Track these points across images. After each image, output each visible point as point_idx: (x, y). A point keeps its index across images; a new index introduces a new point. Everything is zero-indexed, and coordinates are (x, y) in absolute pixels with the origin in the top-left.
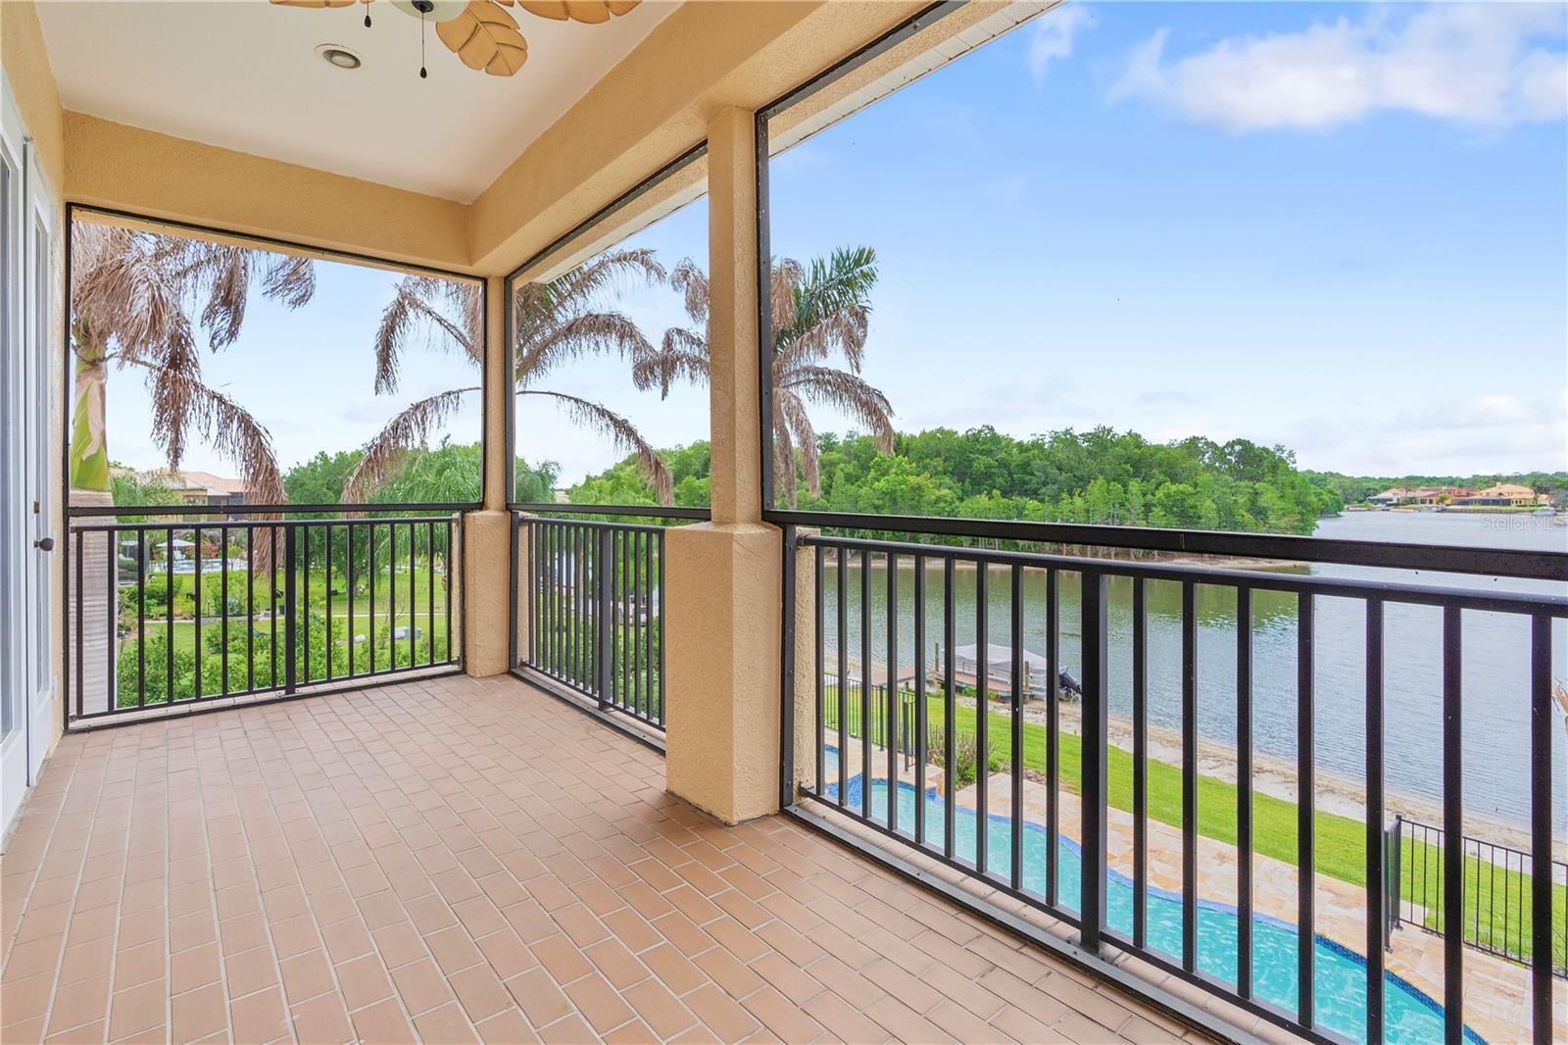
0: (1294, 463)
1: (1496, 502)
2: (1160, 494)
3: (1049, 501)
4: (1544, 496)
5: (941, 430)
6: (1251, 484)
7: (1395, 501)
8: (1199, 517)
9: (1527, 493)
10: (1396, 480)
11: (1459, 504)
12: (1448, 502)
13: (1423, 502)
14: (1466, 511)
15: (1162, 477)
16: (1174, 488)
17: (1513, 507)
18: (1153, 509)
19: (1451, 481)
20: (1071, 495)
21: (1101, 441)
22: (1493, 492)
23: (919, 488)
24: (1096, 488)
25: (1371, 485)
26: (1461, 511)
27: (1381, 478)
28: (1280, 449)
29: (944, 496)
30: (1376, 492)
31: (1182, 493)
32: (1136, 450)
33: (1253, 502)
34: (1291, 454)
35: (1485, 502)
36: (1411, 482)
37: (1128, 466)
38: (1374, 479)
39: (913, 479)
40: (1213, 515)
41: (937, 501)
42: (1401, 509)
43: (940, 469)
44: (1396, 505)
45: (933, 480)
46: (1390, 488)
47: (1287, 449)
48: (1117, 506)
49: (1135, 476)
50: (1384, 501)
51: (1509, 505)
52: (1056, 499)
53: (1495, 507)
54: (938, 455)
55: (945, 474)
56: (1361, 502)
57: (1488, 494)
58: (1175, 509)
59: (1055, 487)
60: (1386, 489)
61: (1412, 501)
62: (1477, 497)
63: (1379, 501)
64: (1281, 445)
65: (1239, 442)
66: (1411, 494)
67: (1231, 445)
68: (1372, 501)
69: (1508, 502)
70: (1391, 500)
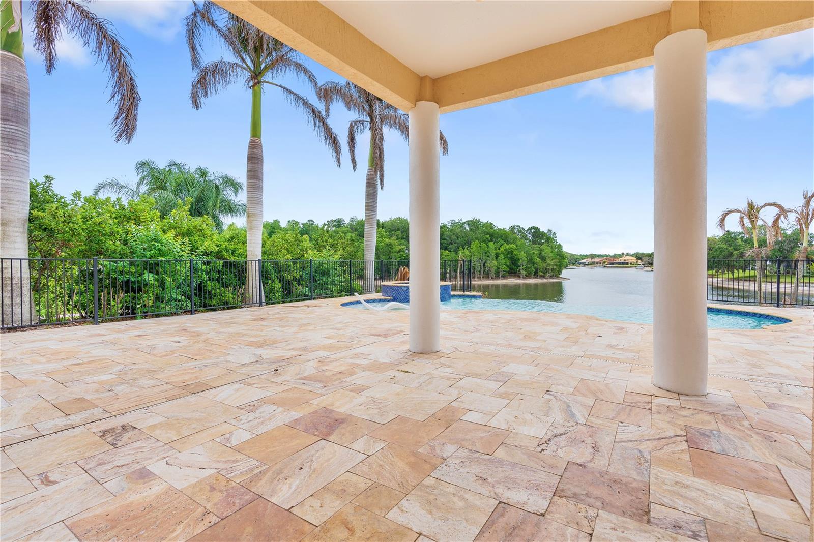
0: (556, 238)
1: (623, 263)
2: (502, 249)
3: (453, 251)
4: (640, 261)
5: (399, 219)
6: (539, 246)
7: (587, 263)
8: (519, 259)
9: (634, 260)
10: (586, 256)
11: (610, 264)
12: (606, 263)
13: (597, 264)
14: (613, 267)
15: (503, 242)
16: (508, 247)
17: (629, 265)
18: (499, 255)
19: (606, 256)
20: (464, 249)
21: (474, 224)
22: (622, 259)
23: (391, 244)
24: (475, 245)
25: (578, 257)
26: (611, 267)
27: (581, 255)
28: (550, 231)
29: (403, 249)
30: (580, 260)
31: (512, 248)
32: (491, 230)
33: (540, 254)
34: (555, 234)
35: (619, 263)
36: (592, 256)
37: (488, 236)
38: (578, 255)
39: (387, 240)
40: (525, 258)
41: (400, 251)
42: (589, 267)
43: (400, 236)
44: (587, 265)
45: (397, 241)
46: (584, 259)
47: (553, 231)
48: (484, 254)
49: (491, 240)
50: (583, 263)
51: (628, 264)
52: (456, 251)
53: (623, 266)
54: (398, 230)
55: (402, 239)
56: (574, 264)
57: (621, 260)
58: (509, 256)
59: (456, 245)
60: (583, 259)
61: (593, 263)
62: (617, 261)
63: (581, 263)
64: (551, 229)
65: (534, 228)
66: (593, 260)
67: (530, 229)
68: (578, 264)
69: (627, 263)
70: (585, 263)
